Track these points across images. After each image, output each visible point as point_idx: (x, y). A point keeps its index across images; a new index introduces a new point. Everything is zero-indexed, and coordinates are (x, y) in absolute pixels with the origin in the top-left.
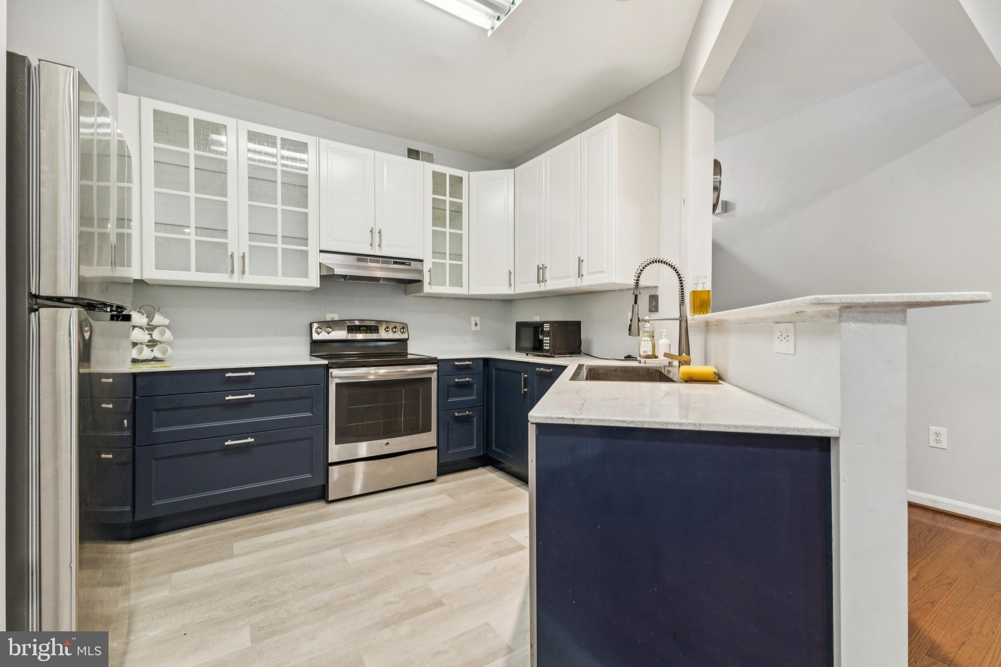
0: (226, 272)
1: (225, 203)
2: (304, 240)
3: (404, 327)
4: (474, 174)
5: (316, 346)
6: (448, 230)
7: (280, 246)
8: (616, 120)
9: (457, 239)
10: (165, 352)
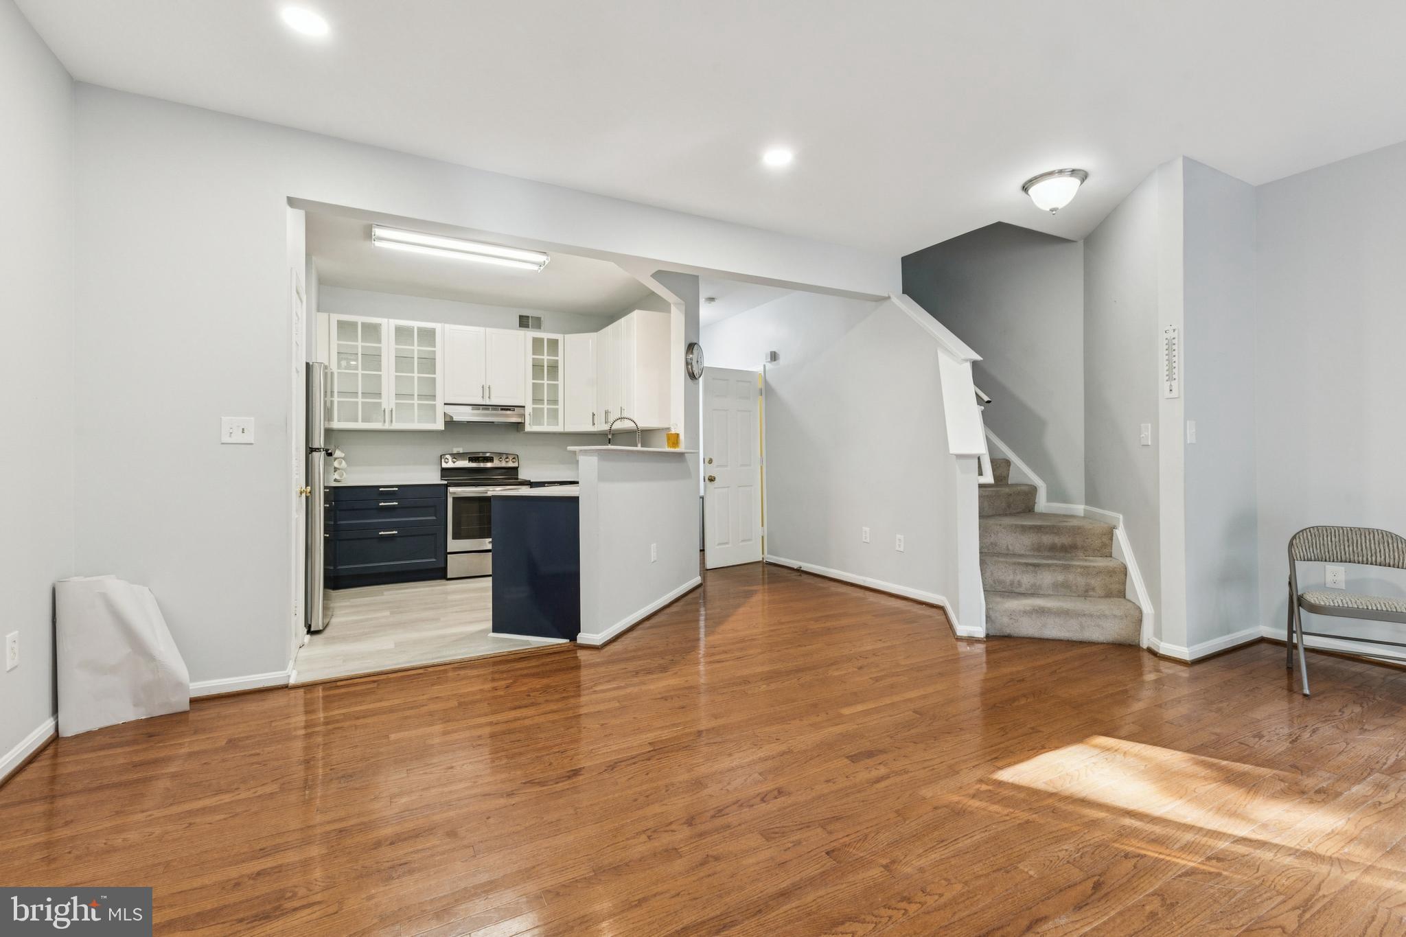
0: (380, 422)
1: (380, 376)
2: (433, 397)
3: (516, 458)
4: (567, 336)
5: (445, 472)
6: (546, 382)
7: (416, 402)
8: (636, 315)
9: (554, 388)
10: (341, 475)
